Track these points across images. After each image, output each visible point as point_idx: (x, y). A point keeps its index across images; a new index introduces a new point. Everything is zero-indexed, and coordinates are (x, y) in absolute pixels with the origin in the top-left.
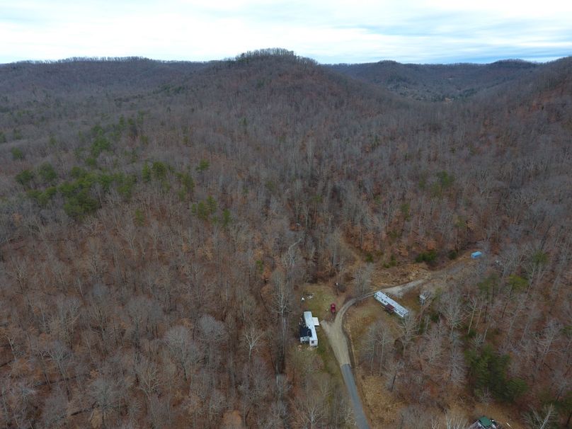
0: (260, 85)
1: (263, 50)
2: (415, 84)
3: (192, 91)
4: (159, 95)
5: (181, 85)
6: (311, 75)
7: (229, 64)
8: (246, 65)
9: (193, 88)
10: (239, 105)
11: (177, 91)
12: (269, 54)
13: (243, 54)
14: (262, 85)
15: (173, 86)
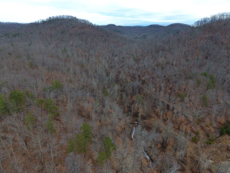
0: (63, 32)
1: (60, 16)
2: (124, 33)
3: (24, 35)
4: (3, 38)
5: (17, 33)
6: (89, 27)
7: (44, 23)
8: (53, 22)
9: (24, 34)
10: (55, 42)
11: (15, 36)
12: (64, 18)
13: (50, 18)
14: (64, 32)
15: (11, 34)
